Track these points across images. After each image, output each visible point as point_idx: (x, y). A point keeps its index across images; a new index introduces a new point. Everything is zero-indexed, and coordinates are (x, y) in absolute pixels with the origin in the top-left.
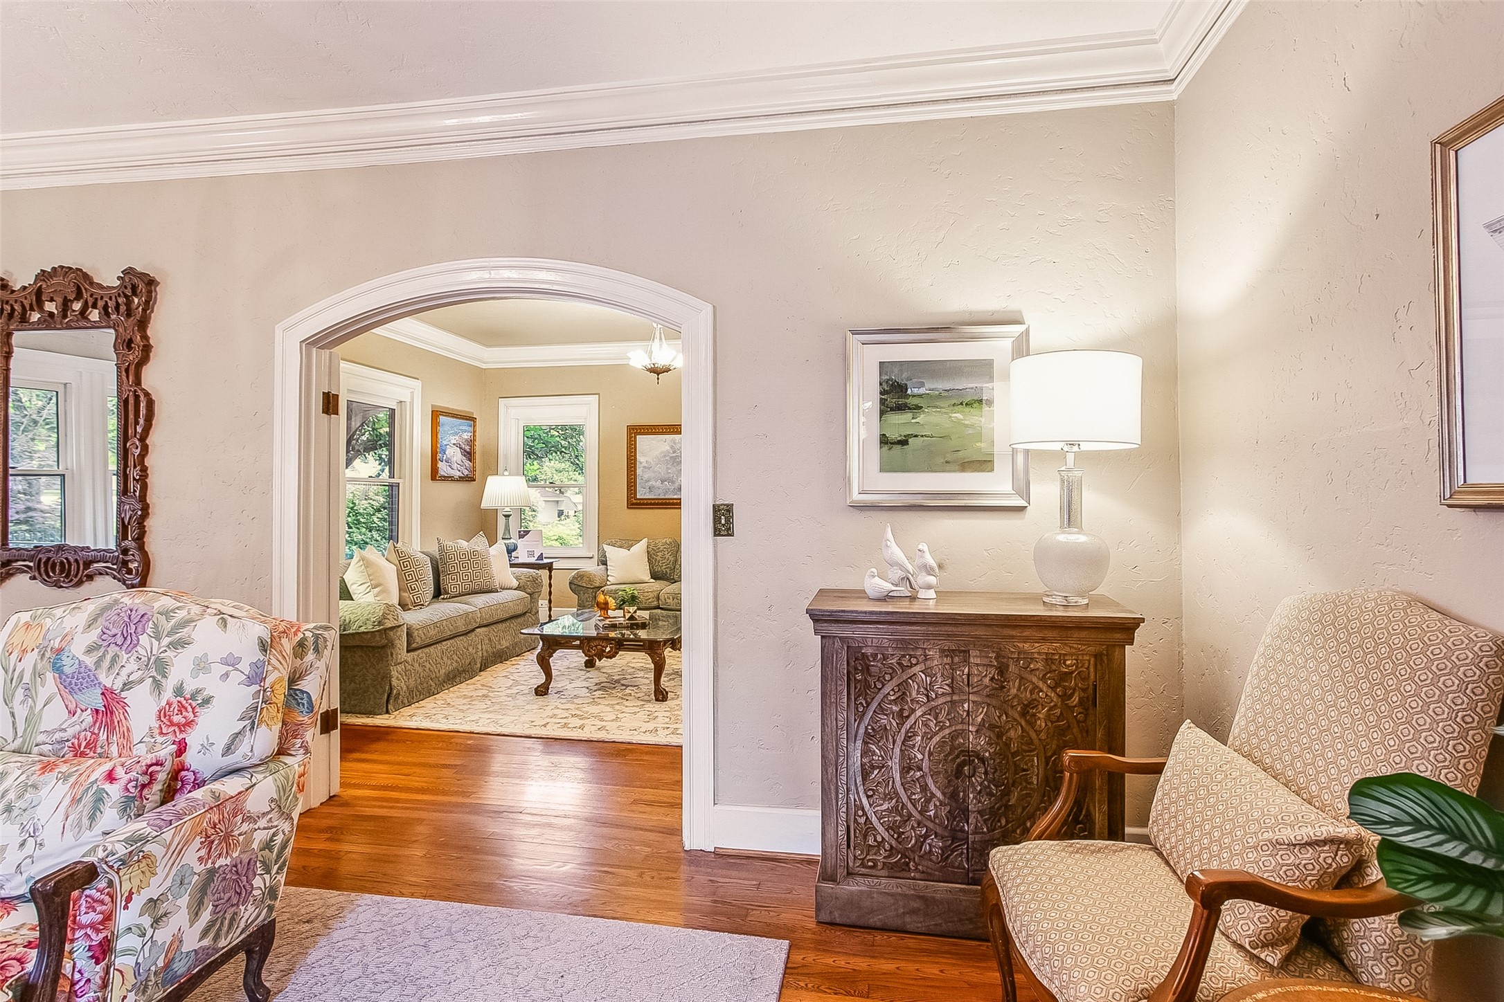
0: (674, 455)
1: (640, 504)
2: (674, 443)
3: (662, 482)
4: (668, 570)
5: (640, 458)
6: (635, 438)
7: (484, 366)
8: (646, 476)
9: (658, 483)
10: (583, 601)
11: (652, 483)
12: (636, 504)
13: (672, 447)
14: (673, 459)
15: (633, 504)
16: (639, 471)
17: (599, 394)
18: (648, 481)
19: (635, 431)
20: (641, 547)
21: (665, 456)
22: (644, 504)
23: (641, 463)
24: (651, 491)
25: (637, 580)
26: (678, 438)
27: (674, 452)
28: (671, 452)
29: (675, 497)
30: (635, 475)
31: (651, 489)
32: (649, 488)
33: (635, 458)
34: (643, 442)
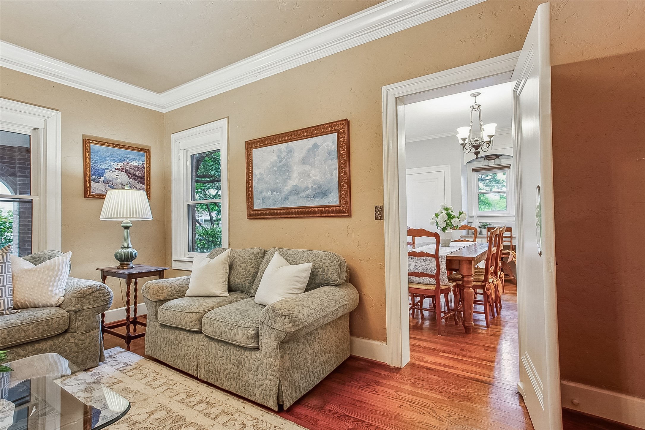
0: (281, 164)
1: (256, 215)
2: (281, 152)
3: (272, 192)
4: (247, 283)
5: (256, 171)
6: (252, 152)
7: (164, 111)
8: (260, 188)
9: (269, 194)
11: (265, 194)
12: (253, 215)
13: (279, 157)
14: (280, 168)
15: (251, 215)
16: (255, 183)
17: (228, 117)
18: (261, 192)
19: (251, 145)
21: (273, 166)
22: (258, 215)
23: (256, 176)
24: (263, 202)
25: (209, 294)
26: (283, 146)
27: (280, 162)
28: (278, 161)
29: (282, 206)
30: (252, 186)
31: (264, 199)
32: (263, 199)
33: (252, 171)
34: (257, 155)
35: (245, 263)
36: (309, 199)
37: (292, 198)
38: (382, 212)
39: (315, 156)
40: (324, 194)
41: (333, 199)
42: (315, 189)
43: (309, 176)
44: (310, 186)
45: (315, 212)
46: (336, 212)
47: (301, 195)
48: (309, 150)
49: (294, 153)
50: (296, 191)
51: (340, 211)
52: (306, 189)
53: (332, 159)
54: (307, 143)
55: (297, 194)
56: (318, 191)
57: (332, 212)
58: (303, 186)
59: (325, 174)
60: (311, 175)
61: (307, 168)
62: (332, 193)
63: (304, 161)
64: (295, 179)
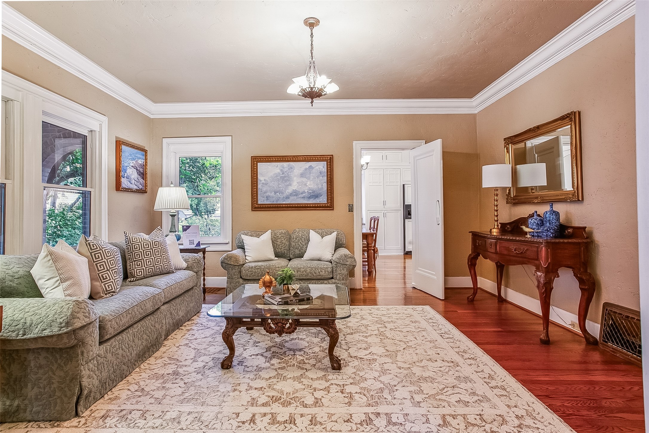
1: (260, 208)
2: (283, 168)
3: (275, 193)
4: (285, 251)
5: (260, 178)
6: (257, 164)
7: (152, 117)
8: (264, 189)
9: (273, 194)
10: (231, 275)
11: (269, 194)
12: (258, 208)
13: (281, 170)
14: (283, 178)
15: (256, 208)
16: (259, 186)
17: (232, 136)
18: (265, 192)
19: (256, 160)
20: (267, 236)
21: (277, 176)
22: (263, 208)
23: (261, 181)
24: (267, 199)
25: (267, 259)
26: (285, 164)
27: (283, 174)
28: (281, 173)
29: (284, 203)
30: (257, 189)
31: (268, 198)
32: (267, 197)
33: (257, 178)
34: (262, 167)
35: (280, 239)
36: (306, 199)
37: (292, 198)
38: (353, 208)
39: (310, 173)
40: (317, 196)
41: (323, 200)
42: (310, 193)
43: (306, 185)
44: (306, 191)
45: (310, 207)
46: (325, 207)
47: (300, 196)
48: (306, 169)
49: (294, 170)
50: (295, 193)
51: (328, 207)
52: (304, 192)
53: (323, 177)
54: (307, 165)
55: (296, 195)
56: (312, 194)
57: (323, 207)
58: (301, 191)
59: (317, 185)
60: (307, 184)
61: (304, 180)
62: (322, 196)
63: (302, 175)
64: (295, 186)
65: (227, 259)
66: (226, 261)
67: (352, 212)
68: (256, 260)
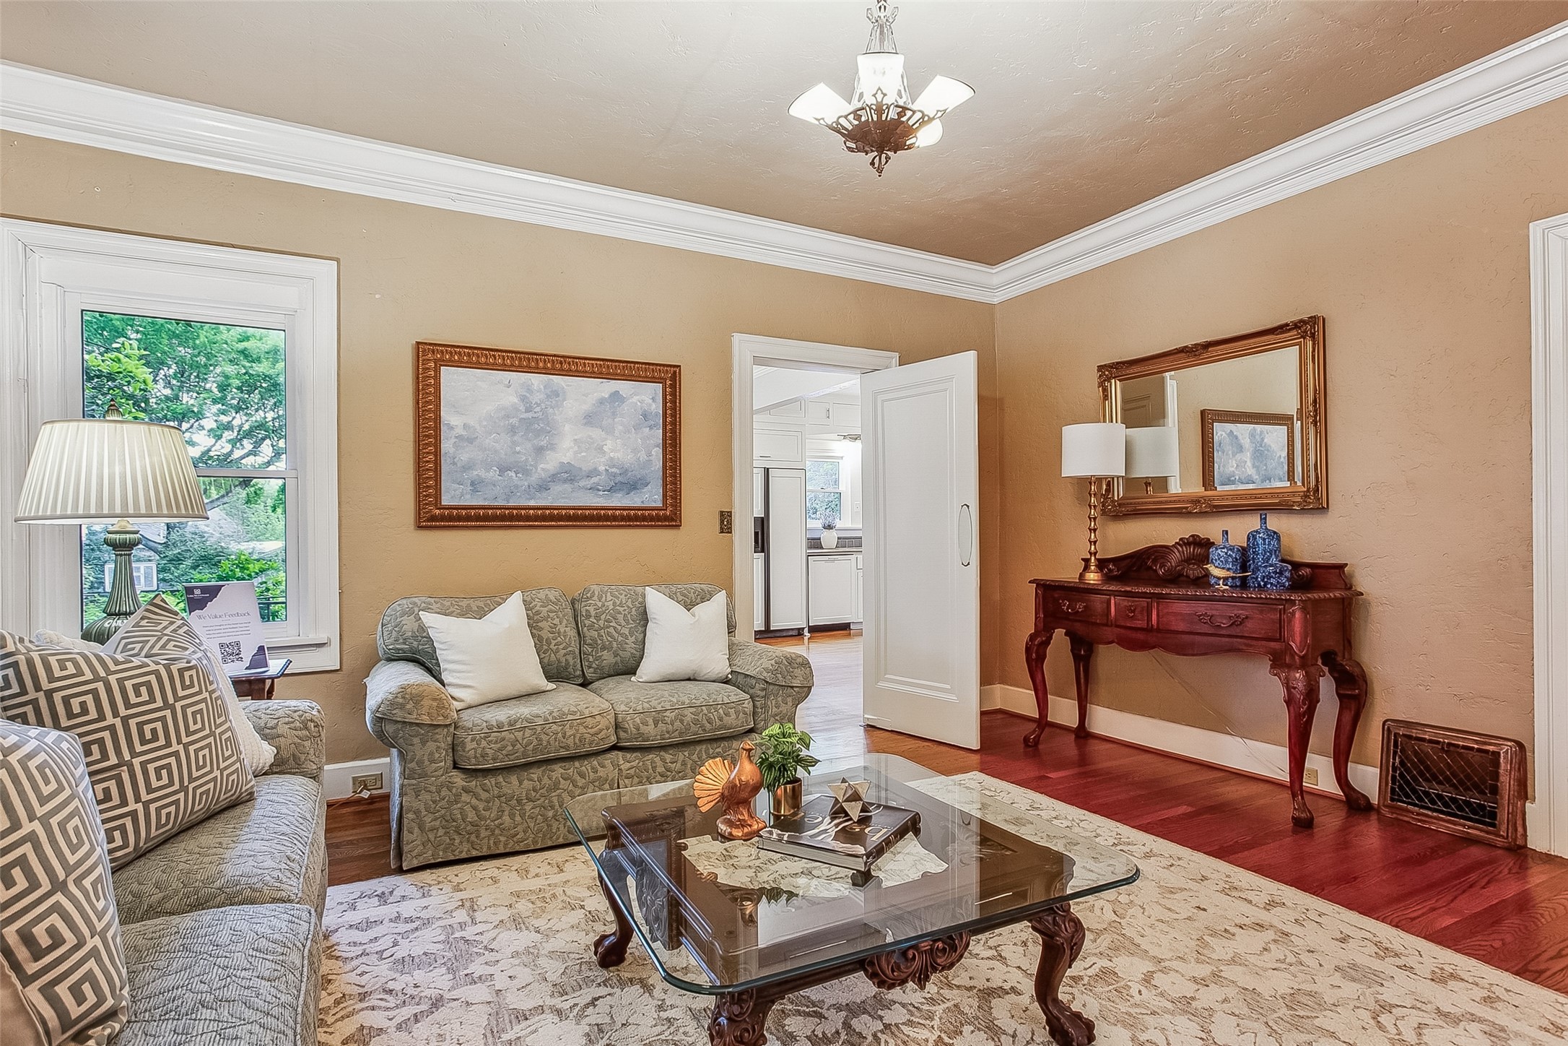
0: (530, 415)
1: (451, 518)
2: (529, 390)
3: (503, 470)
5: (448, 416)
6: (437, 371)
8: (464, 457)
9: (493, 474)
11: (479, 472)
12: (443, 518)
13: (523, 399)
14: (528, 424)
15: (433, 518)
16: (447, 446)
17: (338, 260)
18: (467, 467)
19: (434, 356)
20: (511, 612)
21: (508, 417)
22: (459, 518)
23: (451, 428)
24: (475, 491)
26: (537, 380)
27: (528, 410)
28: (522, 408)
29: (532, 503)
30: (437, 453)
31: (475, 485)
32: (473, 484)
33: (437, 419)
34: (453, 380)
35: (546, 619)
36: (601, 493)
37: (557, 488)
38: (730, 523)
39: (614, 414)
40: (633, 486)
41: (651, 496)
42: (615, 475)
43: (600, 449)
44: (602, 468)
45: (614, 518)
46: (658, 518)
47: (582, 483)
48: (602, 402)
49: (564, 400)
50: (568, 475)
51: (666, 518)
52: (593, 473)
53: (651, 427)
54: (606, 388)
55: (571, 480)
56: (619, 479)
57: (651, 518)
58: (586, 467)
59: (635, 451)
60: (605, 448)
61: (596, 433)
62: (649, 487)
63: (590, 419)
64: (566, 451)
65: (402, 707)
66: (399, 715)
67: (728, 532)
68: (492, 697)
